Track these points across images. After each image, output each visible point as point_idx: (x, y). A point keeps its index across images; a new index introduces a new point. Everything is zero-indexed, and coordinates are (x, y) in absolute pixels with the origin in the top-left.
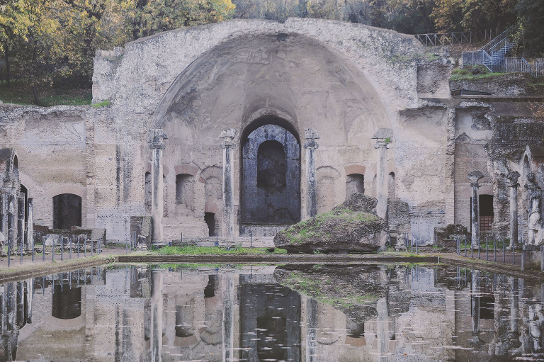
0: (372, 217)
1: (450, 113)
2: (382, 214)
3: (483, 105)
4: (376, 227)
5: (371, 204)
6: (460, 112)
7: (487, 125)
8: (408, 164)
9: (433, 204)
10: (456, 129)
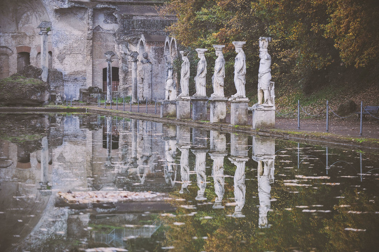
0: (39, 82)
1: (90, 12)
2: (45, 80)
3: (111, 6)
4: (42, 88)
5: (38, 72)
6: (96, 11)
7: (115, 20)
8: (61, 46)
9: (78, 73)
10: (94, 22)
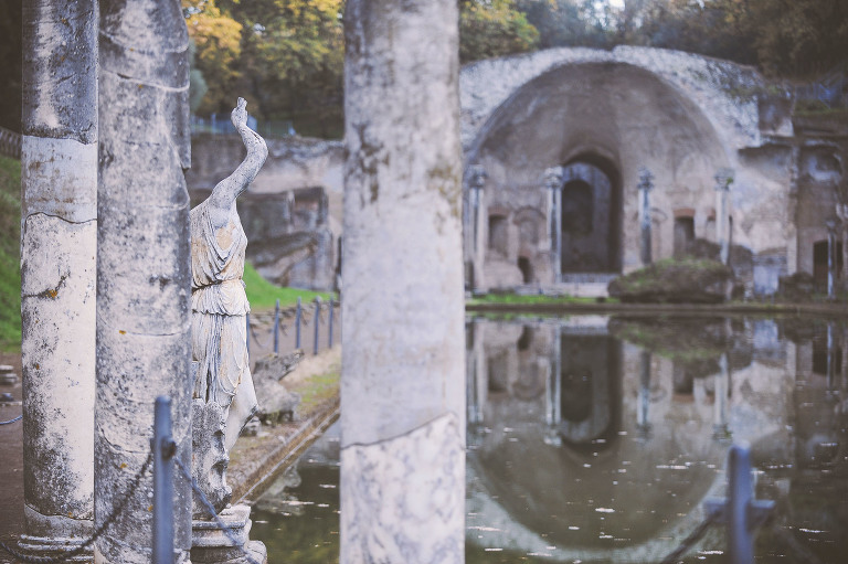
0: (717, 264)
1: (795, 152)
2: (724, 261)
3: (830, 143)
4: (722, 275)
6: (805, 151)
7: (835, 165)
8: (747, 207)
9: (774, 251)
10: (801, 168)
